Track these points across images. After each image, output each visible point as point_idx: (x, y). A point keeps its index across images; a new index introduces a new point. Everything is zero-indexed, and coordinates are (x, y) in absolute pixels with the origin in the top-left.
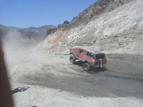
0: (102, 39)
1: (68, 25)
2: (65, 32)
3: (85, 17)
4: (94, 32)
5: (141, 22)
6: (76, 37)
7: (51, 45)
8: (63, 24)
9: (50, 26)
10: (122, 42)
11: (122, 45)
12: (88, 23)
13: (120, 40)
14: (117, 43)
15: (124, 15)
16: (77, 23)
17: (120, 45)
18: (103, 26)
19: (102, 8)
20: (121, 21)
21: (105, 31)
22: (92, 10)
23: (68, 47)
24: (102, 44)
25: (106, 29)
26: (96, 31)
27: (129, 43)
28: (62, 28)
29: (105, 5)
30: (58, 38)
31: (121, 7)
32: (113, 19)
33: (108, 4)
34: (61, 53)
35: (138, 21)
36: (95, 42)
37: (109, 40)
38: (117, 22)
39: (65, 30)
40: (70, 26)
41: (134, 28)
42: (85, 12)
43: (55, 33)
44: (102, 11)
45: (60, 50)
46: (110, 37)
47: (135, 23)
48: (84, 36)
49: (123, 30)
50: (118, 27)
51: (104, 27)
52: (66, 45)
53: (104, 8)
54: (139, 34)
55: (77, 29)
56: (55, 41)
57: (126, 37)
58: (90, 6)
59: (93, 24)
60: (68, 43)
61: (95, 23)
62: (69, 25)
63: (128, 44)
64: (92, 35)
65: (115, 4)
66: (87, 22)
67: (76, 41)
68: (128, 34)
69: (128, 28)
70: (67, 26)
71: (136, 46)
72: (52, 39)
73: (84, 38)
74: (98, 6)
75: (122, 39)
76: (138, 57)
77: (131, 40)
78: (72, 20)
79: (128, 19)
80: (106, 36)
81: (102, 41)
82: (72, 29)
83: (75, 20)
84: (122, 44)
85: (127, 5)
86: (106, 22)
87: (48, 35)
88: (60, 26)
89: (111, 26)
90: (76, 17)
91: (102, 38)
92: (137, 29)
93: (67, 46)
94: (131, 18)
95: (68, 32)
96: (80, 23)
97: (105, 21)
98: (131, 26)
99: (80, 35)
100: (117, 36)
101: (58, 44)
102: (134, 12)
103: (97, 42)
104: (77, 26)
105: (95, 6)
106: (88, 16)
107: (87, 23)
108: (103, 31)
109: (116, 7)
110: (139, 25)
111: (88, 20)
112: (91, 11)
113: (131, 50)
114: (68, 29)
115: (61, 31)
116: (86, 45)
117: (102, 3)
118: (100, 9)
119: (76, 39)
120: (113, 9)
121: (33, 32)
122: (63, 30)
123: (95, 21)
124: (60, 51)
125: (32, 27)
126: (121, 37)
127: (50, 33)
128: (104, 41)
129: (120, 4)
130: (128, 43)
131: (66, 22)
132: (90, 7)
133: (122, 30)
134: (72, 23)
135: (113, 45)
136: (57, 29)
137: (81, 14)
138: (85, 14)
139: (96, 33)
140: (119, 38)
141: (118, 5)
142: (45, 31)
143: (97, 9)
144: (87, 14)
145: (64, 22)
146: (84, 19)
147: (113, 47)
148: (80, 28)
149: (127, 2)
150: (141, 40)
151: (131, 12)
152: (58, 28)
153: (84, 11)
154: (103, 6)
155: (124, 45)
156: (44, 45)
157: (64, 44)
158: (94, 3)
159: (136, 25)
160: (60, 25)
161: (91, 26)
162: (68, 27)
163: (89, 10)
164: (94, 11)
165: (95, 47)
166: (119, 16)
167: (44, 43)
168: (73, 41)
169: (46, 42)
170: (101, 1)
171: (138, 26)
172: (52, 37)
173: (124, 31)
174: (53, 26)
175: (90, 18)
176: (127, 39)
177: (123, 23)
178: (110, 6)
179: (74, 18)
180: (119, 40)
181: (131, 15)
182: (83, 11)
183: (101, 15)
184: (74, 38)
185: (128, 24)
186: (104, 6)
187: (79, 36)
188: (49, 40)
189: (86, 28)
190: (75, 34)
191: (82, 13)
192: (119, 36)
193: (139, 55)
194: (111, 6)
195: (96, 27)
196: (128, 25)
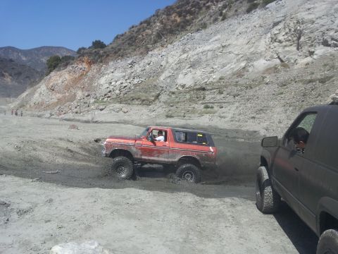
0: (173, 93)
1: (101, 52)
2: (95, 67)
3: (143, 36)
4: (158, 75)
5: (255, 63)
6: (119, 83)
7: (55, 97)
8: (89, 48)
9: (59, 48)
10: (212, 101)
11: (212, 108)
12: (150, 53)
13: (209, 96)
14: (203, 104)
15: (224, 44)
16: (124, 50)
17: (207, 107)
18: (180, 62)
19: (184, 22)
20: (217, 57)
21: (181, 76)
22: (162, 22)
23: (97, 104)
24: (172, 103)
25: (184, 71)
26: (162, 72)
27: (226, 104)
28: (86, 58)
29: (191, 14)
30: (76, 81)
31: (220, 25)
32: (201, 50)
33: (197, 14)
34: (77, 117)
35: (249, 60)
36: (157, 96)
37: (188, 96)
38: (208, 57)
39: (94, 63)
40: (108, 56)
41: (239, 74)
42: (145, 25)
43: (69, 68)
44: (183, 27)
45: (75, 110)
46: (191, 89)
47: (243, 64)
48: (136, 81)
49: (219, 77)
50: (209, 69)
51: (179, 66)
52: (92, 101)
53: (188, 21)
54: (247, 88)
55: (122, 63)
56: (67, 88)
57: (221, 93)
58: (158, 11)
59: (160, 57)
60: (98, 95)
61: (163, 53)
62: (105, 53)
63: (222, 107)
64: (155, 80)
65: (211, 17)
66: (148, 50)
67: (117, 92)
68: (226, 86)
69: (228, 73)
70: (98, 53)
71: (237, 112)
72: (60, 82)
73: (135, 85)
74: (174, 15)
75: (213, 96)
76: (235, 135)
77: (230, 99)
78: (114, 41)
79: (230, 53)
80: (183, 86)
81: (173, 96)
82: (111, 63)
83: (120, 41)
84: (210, 105)
85: (234, 21)
86: (185, 55)
87: (51, 71)
88: (81, 52)
89: (194, 65)
90: (122, 35)
91: (174, 90)
92: (245, 76)
93: (95, 102)
94: (236, 53)
95: (100, 70)
96: (130, 51)
97: (184, 51)
98: (235, 70)
99: (127, 77)
100: (204, 89)
101: (75, 95)
102: (242, 40)
103: (163, 98)
104: (122, 56)
105: (167, 15)
106: (150, 35)
107: (147, 53)
108: (178, 74)
109: (210, 23)
110: (250, 69)
111: (149, 46)
112: (158, 24)
113: (226, 119)
114: (101, 62)
115: (84, 64)
116: (137, 103)
117: (183, 8)
118: (180, 23)
119: (118, 87)
120: (204, 26)
121: (11, 61)
122: (90, 63)
123: (164, 50)
124: (77, 113)
125: (9, 48)
126: (213, 91)
127: (55, 67)
128: (177, 97)
129: (221, 18)
130: (224, 105)
131: (98, 45)
132: (157, 15)
133: (216, 76)
134: (112, 48)
135: (194, 108)
136: (73, 60)
137: (135, 29)
138: (144, 30)
139: (162, 78)
140: (207, 92)
141: (216, 20)
142: (44, 60)
143: (173, 21)
144: (149, 31)
145: (93, 43)
146: (142, 40)
147: (194, 111)
148: (129, 62)
149: (234, 15)
150: (248, 100)
151: (237, 39)
152: (78, 55)
153: (141, 24)
154: (185, 16)
155: (216, 108)
156: (37, 95)
157: (88, 95)
158: (167, 7)
159: (244, 68)
160: (84, 49)
161: (154, 59)
162: (102, 56)
163: (155, 22)
164: (165, 25)
165: (156, 107)
166: (212, 45)
167: (39, 90)
168: (110, 92)
169: (42, 87)
170: (183, 5)
171: (248, 71)
172: (60, 77)
173: (220, 79)
174: (66, 49)
175: (155, 42)
176: (222, 95)
177: (220, 60)
178: (200, 18)
179: (117, 37)
180: (208, 98)
181: (236, 45)
182: (139, 23)
183: (179, 37)
184: (113, 83)
185: (229, 63)
186: (188, 17)
187: (124, 81)
188: (51, 84)
189: (142, 65)
190: (118, 74)
191: (136, 26)
192: (208, 88)
193: (237, 131)
194: (202, 19)
195: (163, 63)
196: (228, 66)
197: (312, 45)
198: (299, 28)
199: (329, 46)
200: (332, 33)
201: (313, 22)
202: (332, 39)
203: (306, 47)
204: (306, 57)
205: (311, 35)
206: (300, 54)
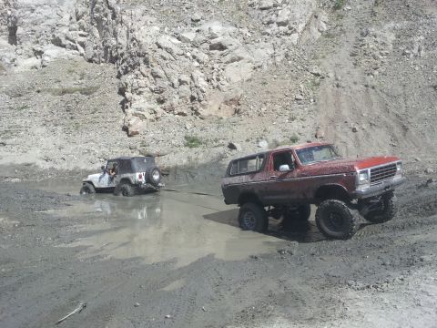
197: (38, 42)
198: (9, 13)
199: (64, 46)
200: (65, 30)
201: (33, 11)
202: (67, 38)
203: (29, 43)
204: (30, 57)
205: (35, 28)
206: (19, 52)
